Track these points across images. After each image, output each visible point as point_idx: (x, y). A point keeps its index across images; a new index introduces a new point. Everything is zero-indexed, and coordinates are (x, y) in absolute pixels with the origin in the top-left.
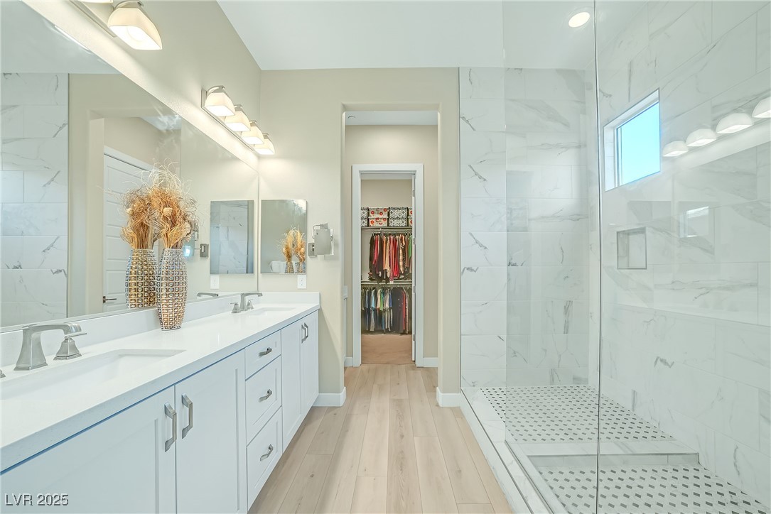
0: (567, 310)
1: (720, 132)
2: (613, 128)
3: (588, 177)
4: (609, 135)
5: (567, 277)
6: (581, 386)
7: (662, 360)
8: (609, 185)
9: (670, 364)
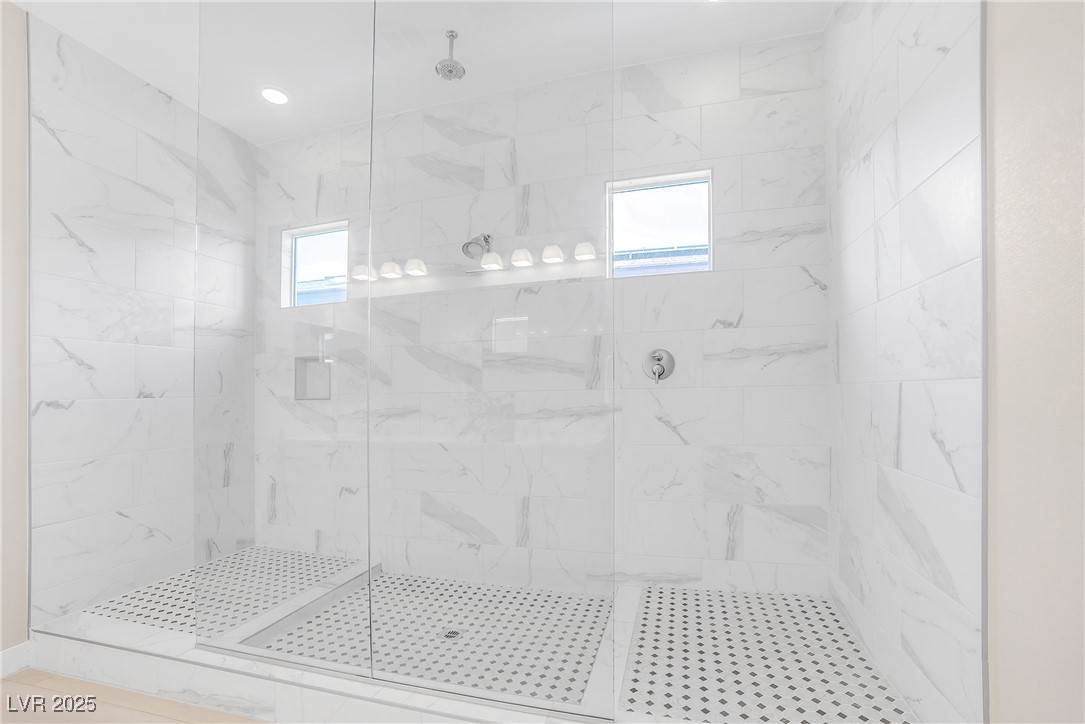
0: (227, 454)
1: (408, 272)
2: (292, 235)
3: (257, 284)
4: (287, 243)
5: (228, 411)
6: (248, 550)
7: (347, 490)
8: (285, 302)
9: (354, 490)
